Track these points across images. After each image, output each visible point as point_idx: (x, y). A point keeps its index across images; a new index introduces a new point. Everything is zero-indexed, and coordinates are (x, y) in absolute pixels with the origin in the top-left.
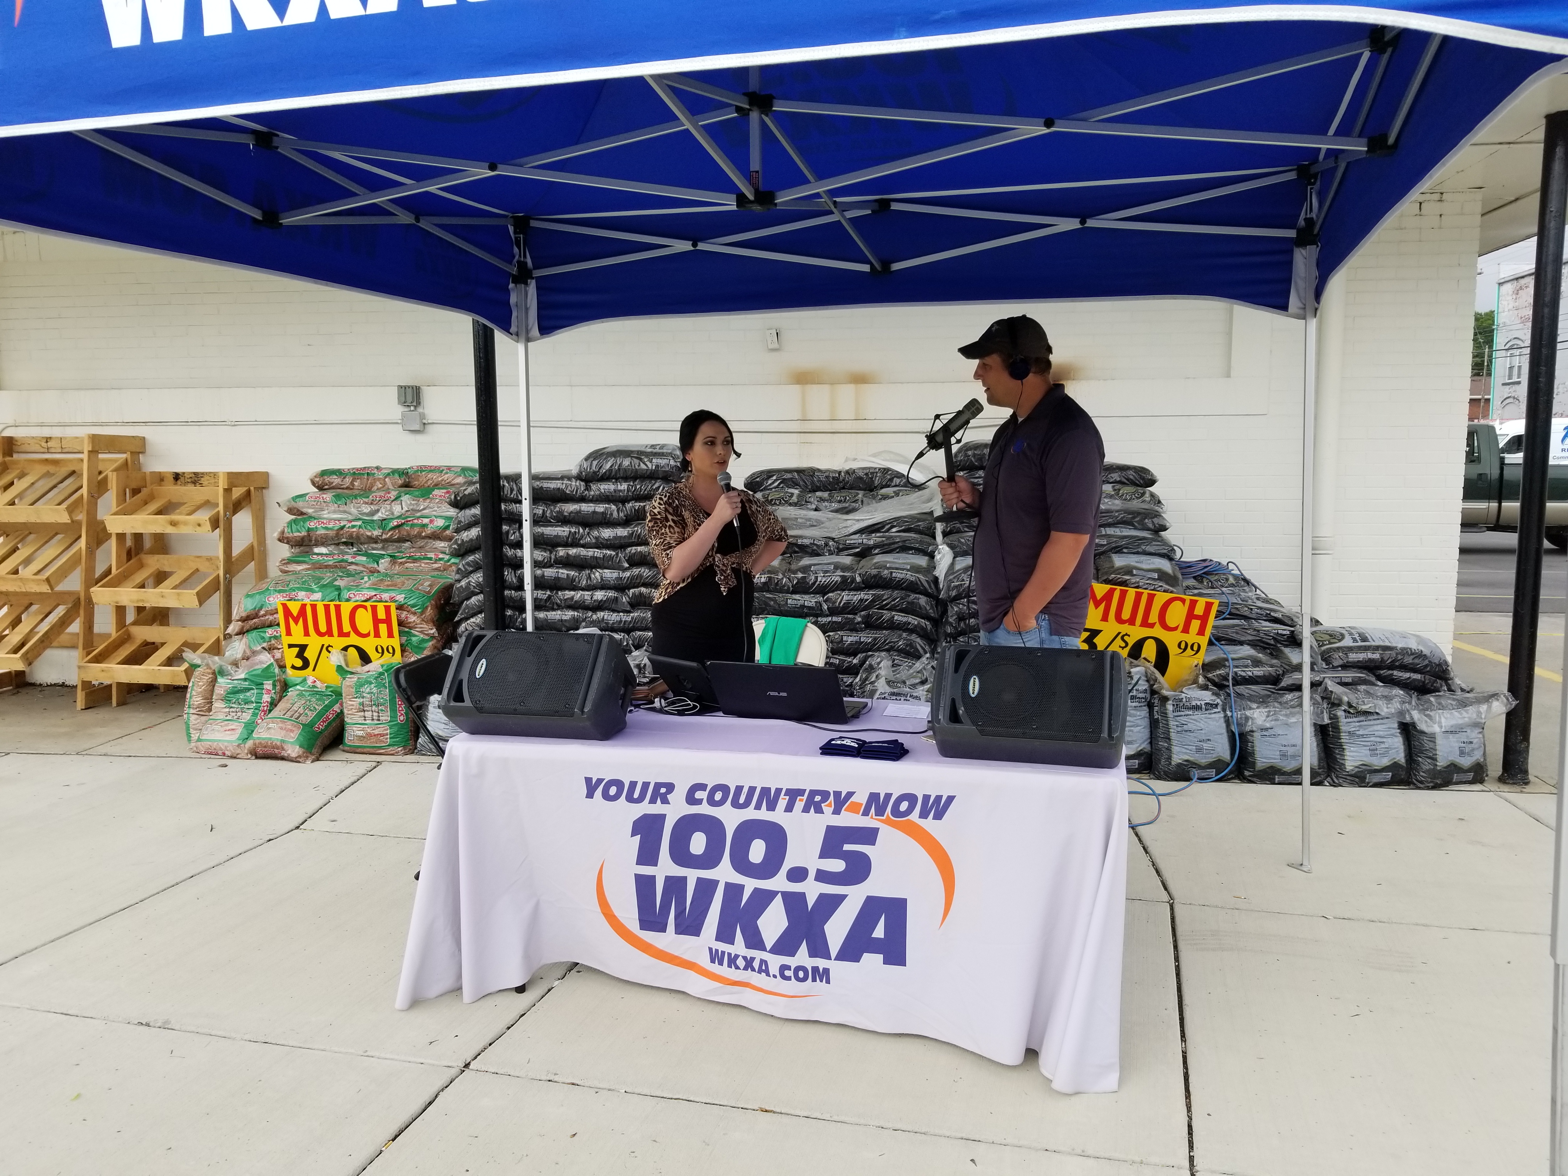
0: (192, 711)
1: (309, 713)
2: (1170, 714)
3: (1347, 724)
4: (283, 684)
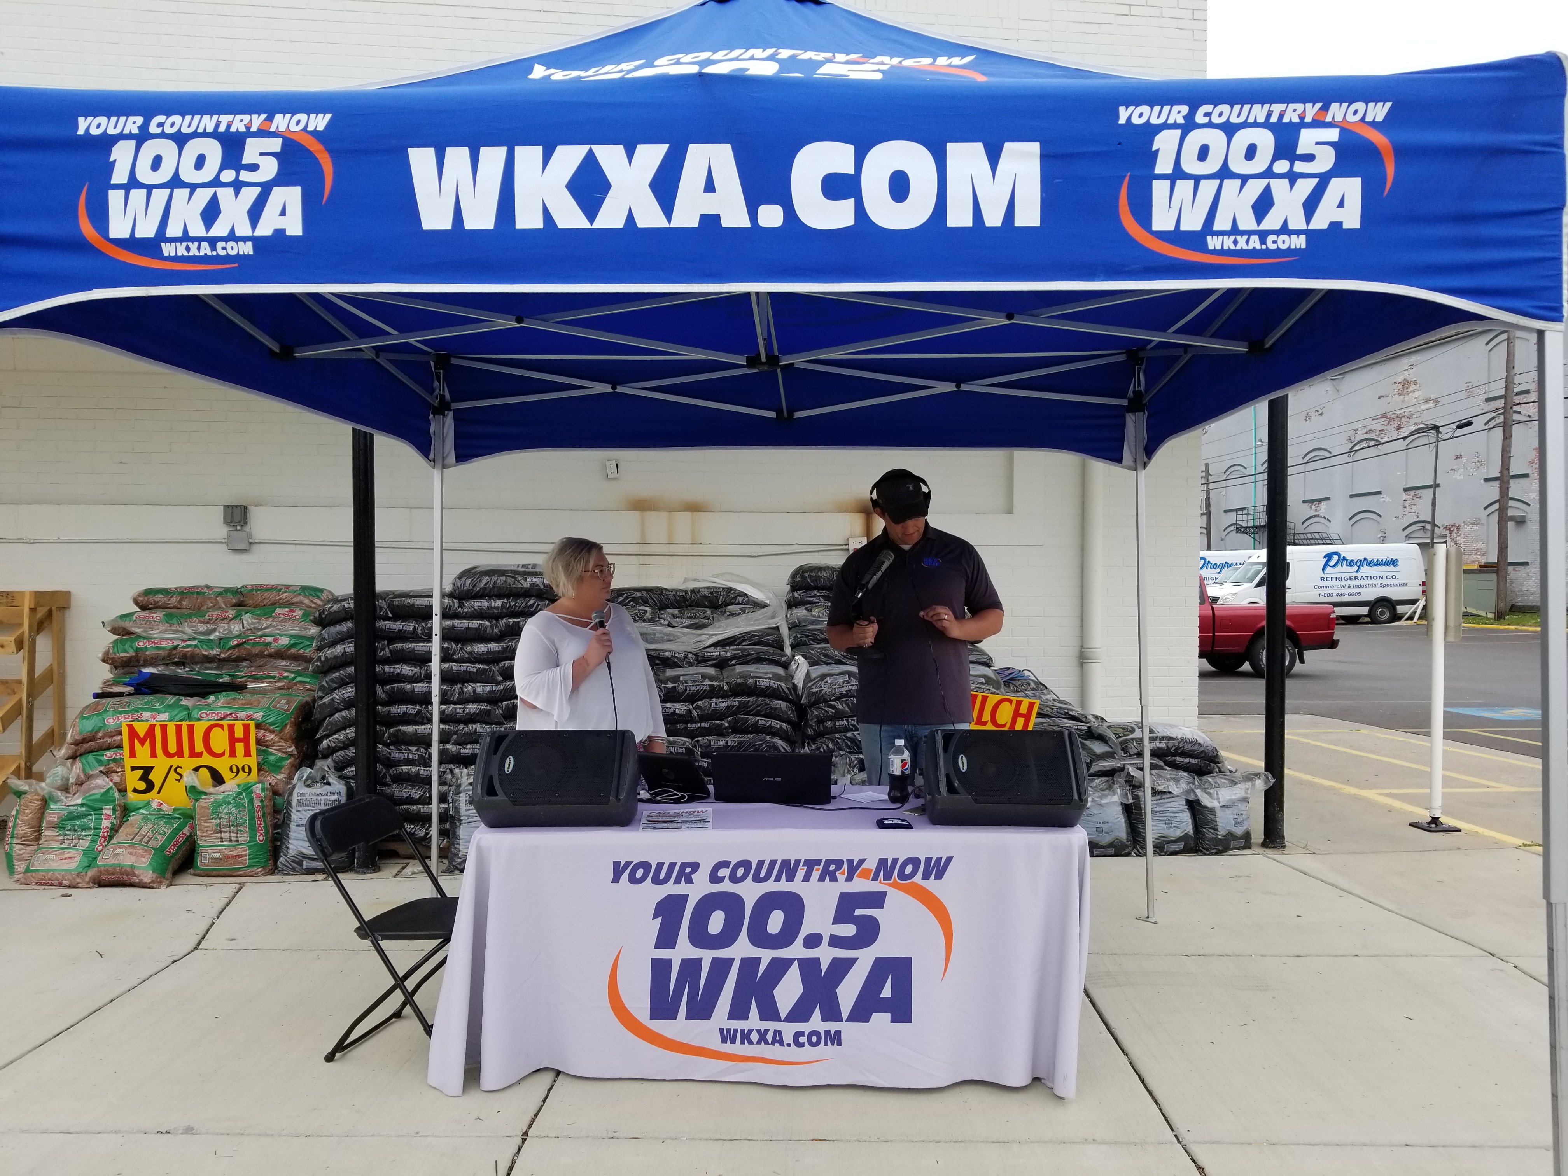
0: (15, 841)
1: (159, 837)
4: (122, 809)
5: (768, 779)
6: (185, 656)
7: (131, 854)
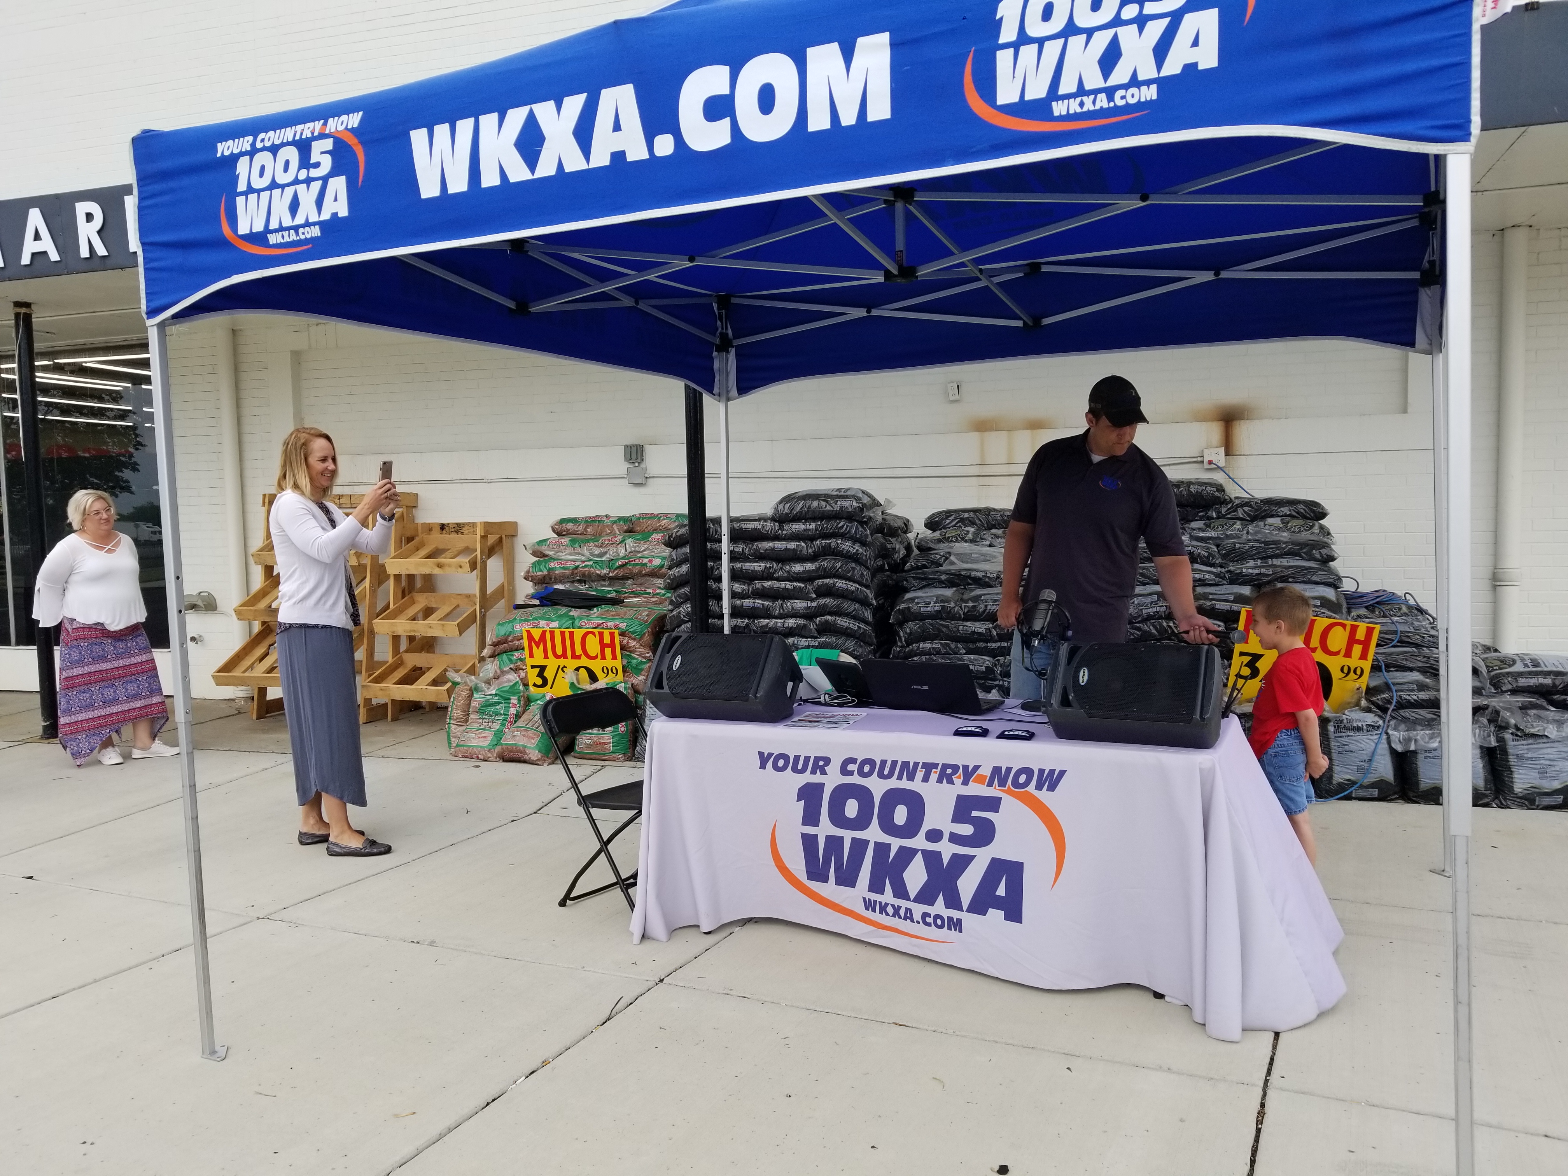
0: (452, 722)
2: (1332, 735)
3: (1515, 747)
4: (526, 699)
5: (916, 687)
6: (584, 575)
7: (524, 736)
